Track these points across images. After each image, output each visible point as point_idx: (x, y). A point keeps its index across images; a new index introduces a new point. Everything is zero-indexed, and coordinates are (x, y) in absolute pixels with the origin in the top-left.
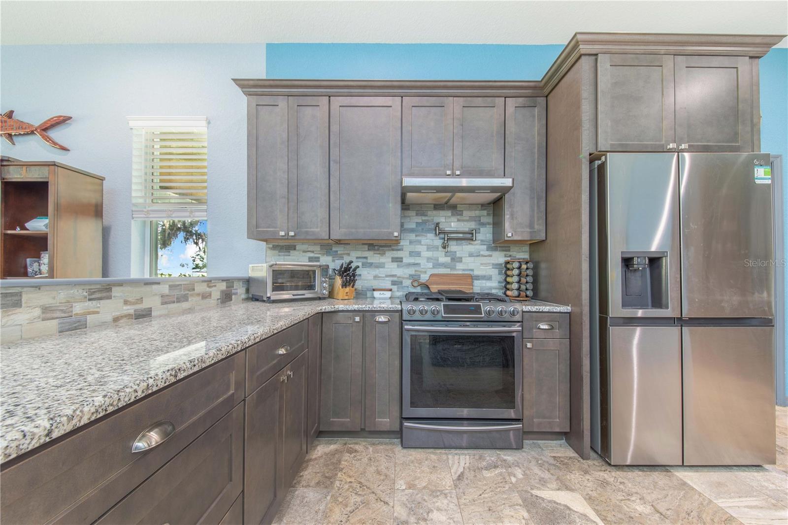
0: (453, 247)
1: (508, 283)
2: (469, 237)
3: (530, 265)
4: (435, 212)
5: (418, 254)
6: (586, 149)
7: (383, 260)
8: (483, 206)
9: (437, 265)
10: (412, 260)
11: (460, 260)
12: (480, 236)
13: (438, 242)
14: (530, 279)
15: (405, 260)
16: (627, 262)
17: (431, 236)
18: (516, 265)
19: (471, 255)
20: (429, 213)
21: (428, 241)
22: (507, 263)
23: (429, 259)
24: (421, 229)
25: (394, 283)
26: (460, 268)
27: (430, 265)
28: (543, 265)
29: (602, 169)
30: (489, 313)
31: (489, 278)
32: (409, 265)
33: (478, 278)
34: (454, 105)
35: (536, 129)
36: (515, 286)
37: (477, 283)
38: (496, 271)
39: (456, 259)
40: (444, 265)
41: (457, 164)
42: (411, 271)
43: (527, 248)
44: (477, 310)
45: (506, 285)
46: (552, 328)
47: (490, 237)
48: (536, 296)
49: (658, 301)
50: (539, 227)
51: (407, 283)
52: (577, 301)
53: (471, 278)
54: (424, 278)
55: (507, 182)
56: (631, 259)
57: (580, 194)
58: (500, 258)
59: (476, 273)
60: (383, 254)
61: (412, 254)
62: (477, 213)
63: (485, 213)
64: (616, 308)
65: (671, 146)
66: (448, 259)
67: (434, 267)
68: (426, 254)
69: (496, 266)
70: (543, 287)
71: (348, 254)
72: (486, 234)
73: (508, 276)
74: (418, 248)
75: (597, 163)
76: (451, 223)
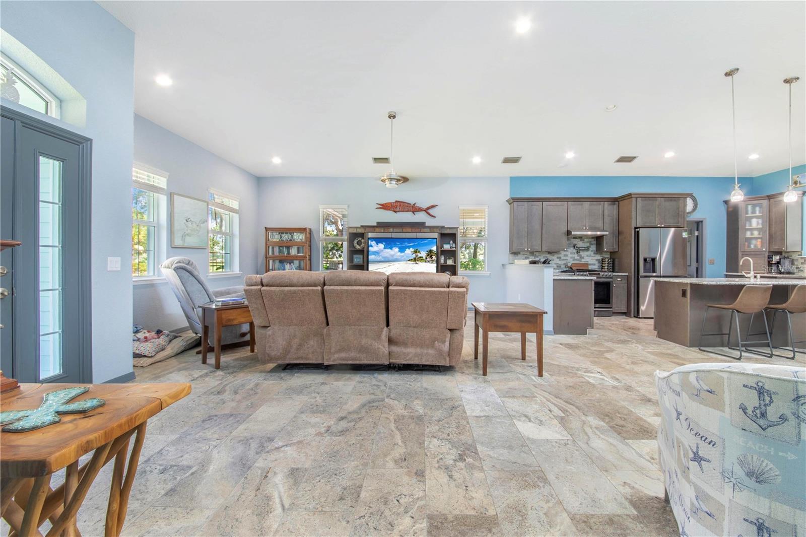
0: (581, 253)
1: (603, 266)
2: (587, 249)
3: (612, 260)
4: (574, 240)
5: (567, 256)
6: (633, 226)
7: (553, 258)
8: (592, 238)
9: (574, 260)
10: (565, 258)
11: (583, 258)
12: (591, 249)
13: (575, 251)
14: (611, 265)
15: (562, 258)
16: (645, 260)
17: (572, 249)
18: (607, 260)
19: (587, 256)
20: (572, 240)
21: (571, 251)
22: (602, 259)
23: (571, 258)
24: (569, 246)
25: (557, 266)
26: (583, 261)
27: (572, 260)
28: (616, 260)
29: (638, 232)
30: (603, 275)
31: (594, 265)
32: (563, 260)
33: (590, 265)
34: (587, 205)
35: (615, 212)
36: (606, 267)
37: (589, 266)
38: (597, 262)
39: (582, 257)
40: (576, 260)
41: (587, 225)
42: (565, 262)
43: (609, 253)
44: (599, 274)
45: (602, 267)
46: (622, 280)
47: (595, 249)
48: (613, 271)
49: (654, 271)
50: (616, 247)
51: (563, 266)
52: (630, 272)
53: (587, 265)
54: (569, 265)
55: (607, 233)
56: (646, 259)
57: (631, 239)
58: (599, 257)
59: (590, 263)
60: (553, 256)
61: (565, 255)
62: (590, 240)
63: (593, 240)
64: (642, 273)
65: (659, 226)
66: (579, 258)
67: (573, 261)
68: (570, 255)
69: (597, 260)
70: (616, 268)
71: (540, 256)
72: (593, 248)
73: (602, 264)
74: (567, 253)
75: (637, 230)
76: (580, 244)
